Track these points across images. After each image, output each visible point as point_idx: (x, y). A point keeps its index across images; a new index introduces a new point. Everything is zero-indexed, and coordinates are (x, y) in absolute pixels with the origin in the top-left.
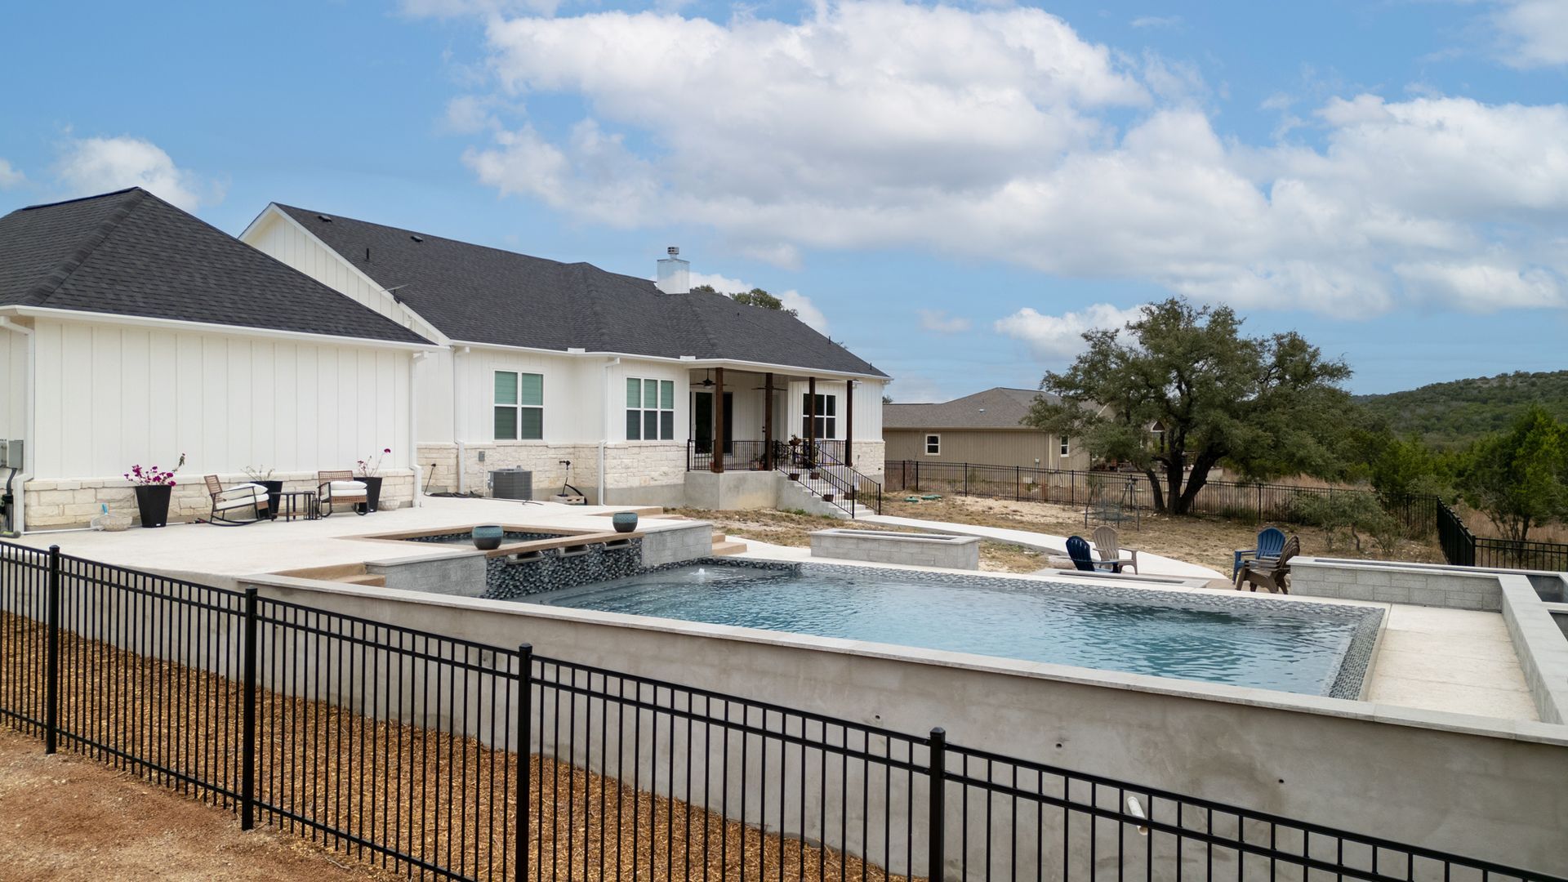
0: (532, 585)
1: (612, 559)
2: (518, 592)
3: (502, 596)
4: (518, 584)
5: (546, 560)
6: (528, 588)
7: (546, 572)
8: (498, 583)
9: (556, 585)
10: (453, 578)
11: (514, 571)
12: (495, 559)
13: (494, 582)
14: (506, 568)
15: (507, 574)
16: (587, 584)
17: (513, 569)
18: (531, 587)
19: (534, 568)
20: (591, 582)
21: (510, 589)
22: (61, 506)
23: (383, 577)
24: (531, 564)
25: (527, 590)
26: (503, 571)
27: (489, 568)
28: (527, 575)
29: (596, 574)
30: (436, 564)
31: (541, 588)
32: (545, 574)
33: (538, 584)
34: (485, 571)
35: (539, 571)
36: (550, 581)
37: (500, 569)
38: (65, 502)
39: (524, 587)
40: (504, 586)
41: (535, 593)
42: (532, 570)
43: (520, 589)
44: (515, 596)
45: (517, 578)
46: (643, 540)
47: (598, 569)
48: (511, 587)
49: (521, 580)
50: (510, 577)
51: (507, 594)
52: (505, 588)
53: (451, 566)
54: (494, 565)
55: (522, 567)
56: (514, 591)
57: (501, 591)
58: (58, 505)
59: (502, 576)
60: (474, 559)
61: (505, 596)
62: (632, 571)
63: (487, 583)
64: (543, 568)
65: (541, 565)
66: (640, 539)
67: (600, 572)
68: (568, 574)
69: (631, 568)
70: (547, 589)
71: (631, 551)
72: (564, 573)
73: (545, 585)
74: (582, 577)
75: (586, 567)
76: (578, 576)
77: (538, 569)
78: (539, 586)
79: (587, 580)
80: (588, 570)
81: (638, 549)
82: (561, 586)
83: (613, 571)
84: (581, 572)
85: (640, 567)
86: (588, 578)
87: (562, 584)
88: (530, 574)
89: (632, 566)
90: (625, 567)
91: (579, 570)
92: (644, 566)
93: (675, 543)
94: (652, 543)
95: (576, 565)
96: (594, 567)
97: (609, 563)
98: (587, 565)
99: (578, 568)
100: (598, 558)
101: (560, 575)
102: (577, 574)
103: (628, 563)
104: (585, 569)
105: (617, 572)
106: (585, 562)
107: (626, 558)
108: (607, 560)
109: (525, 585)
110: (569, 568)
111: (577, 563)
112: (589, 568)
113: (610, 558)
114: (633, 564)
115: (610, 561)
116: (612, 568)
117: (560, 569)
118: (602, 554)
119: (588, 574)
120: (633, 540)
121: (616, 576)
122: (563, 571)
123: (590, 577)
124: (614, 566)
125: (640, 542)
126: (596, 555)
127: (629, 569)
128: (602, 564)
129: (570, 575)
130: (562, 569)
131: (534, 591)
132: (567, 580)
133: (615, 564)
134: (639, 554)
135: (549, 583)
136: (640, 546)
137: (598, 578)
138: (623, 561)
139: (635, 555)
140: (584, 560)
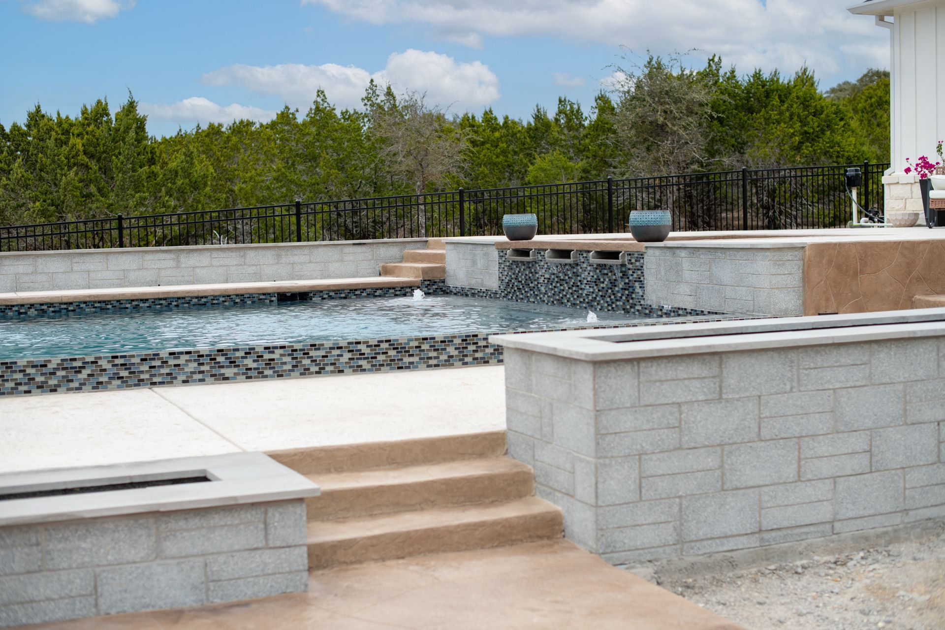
0: (532, 292)
1: (607, 280)
2: (522, 296)
3: (510, 297)
4: (521, 287)
5: (542, 263)
7: (543, 278)
8: (507, 281)
9: (552, 299)
10: (479, 266)
11: (518, 269)
12: (505, 251)
13: (504, 278)
14: (512, 264)
15: (513, 271)
16: (581, 308)
17: (517, 267)
18: (531, 295)
19: (533, 270)
20: (586, 308)
21: (515, 291)
24: (530, 265)
25: (528, 297)
26: (510, 267)
27: (500, 261)
28: (527, 277)
29: (590, 298)
31: (538, 298)
32: (541, 281)
33: (536, 293)
34: (498, 264)
35: (537, 275)
37: (508, 264)
38: (906, 197)
39: (525, 292)
40: (511, 286)
41: (534, 302)
42: (532, 273)
43: (522, 294)
44: (519, 301)
45: (520, 279)
46: (645, 257)
47: (591, 290)
48: (516, 288)
49: (523, 282)
50: (515, 276)
51: (513, 295)
52: (512, 288)
53: (478, 252)
54: (503, 259)
55: (523, 267)
56: (518, 294)
57: (509, 290)
58: (902, 199)
59: (510, 273)
60: (491, 248)
61: (512, 297)
62: (634, 306)
63: (499, 277)
64: (540, 273)
65: (538, 268)
66: (643, 256)
67: (594, 296)
68: (562, 288)
69: (631, 301)
70: (544, 301)
71: (631, 272)
72: (558, 285)
73: (542, 296)
74: (575, 297)
75: (579, 284)
76: (572, 293)
77: (536, 273)
78: (537, 295)
79: (580, 302)
80: (581, 289)
81: (639, 272)
82: (555, 302)
83: (608, 299)
84: (574, 289)
85: (642, 302)
86: (582, 300)
87: (556, 300)
88: (530, 277)
89: (632, 298)
90: (624, 298)
91: (573, 286)
92: (649, 303)
93: (696, 273)
94: (659, 265)
95: (569, 278)
96: (588, 287)
97: (604, 286)
98: (580, 281)
99: (572, 283)
100: (592, 274)
101: (555, 287)
102: (570, 291)
103: (627, 292)
104: (578, 286)
105: (613, 303)
106: (578, 276)
107: (625, 283)
108: (602, 280)
109: (526, 290)
110: (563, 280)
111: (570, 275)
112: (583, 286)
113: (606, 276)
114: (634, 296)
115: (606, 283)
116: (608, 294)
117: (554, 279)
118: (597, 268)
119: (582, 294)
120: (630, 255)
121: (613, 308)
122: (557, 282)
123: (584, 300)
124: (610, 291)
125: (642, 261)
126: (589, 268)
127: (628, 301)
128: (596, 285)
129: (563, 290)
130: (556, 279)
131: (533, 300)
132: (561, 295)
133: (611, 288)
134: (641, 281)
135: (545, 294)
136: (642, 267)
137: (593, 303)
138: (621, 286)
139: (635, 281)
140: (576, 273)
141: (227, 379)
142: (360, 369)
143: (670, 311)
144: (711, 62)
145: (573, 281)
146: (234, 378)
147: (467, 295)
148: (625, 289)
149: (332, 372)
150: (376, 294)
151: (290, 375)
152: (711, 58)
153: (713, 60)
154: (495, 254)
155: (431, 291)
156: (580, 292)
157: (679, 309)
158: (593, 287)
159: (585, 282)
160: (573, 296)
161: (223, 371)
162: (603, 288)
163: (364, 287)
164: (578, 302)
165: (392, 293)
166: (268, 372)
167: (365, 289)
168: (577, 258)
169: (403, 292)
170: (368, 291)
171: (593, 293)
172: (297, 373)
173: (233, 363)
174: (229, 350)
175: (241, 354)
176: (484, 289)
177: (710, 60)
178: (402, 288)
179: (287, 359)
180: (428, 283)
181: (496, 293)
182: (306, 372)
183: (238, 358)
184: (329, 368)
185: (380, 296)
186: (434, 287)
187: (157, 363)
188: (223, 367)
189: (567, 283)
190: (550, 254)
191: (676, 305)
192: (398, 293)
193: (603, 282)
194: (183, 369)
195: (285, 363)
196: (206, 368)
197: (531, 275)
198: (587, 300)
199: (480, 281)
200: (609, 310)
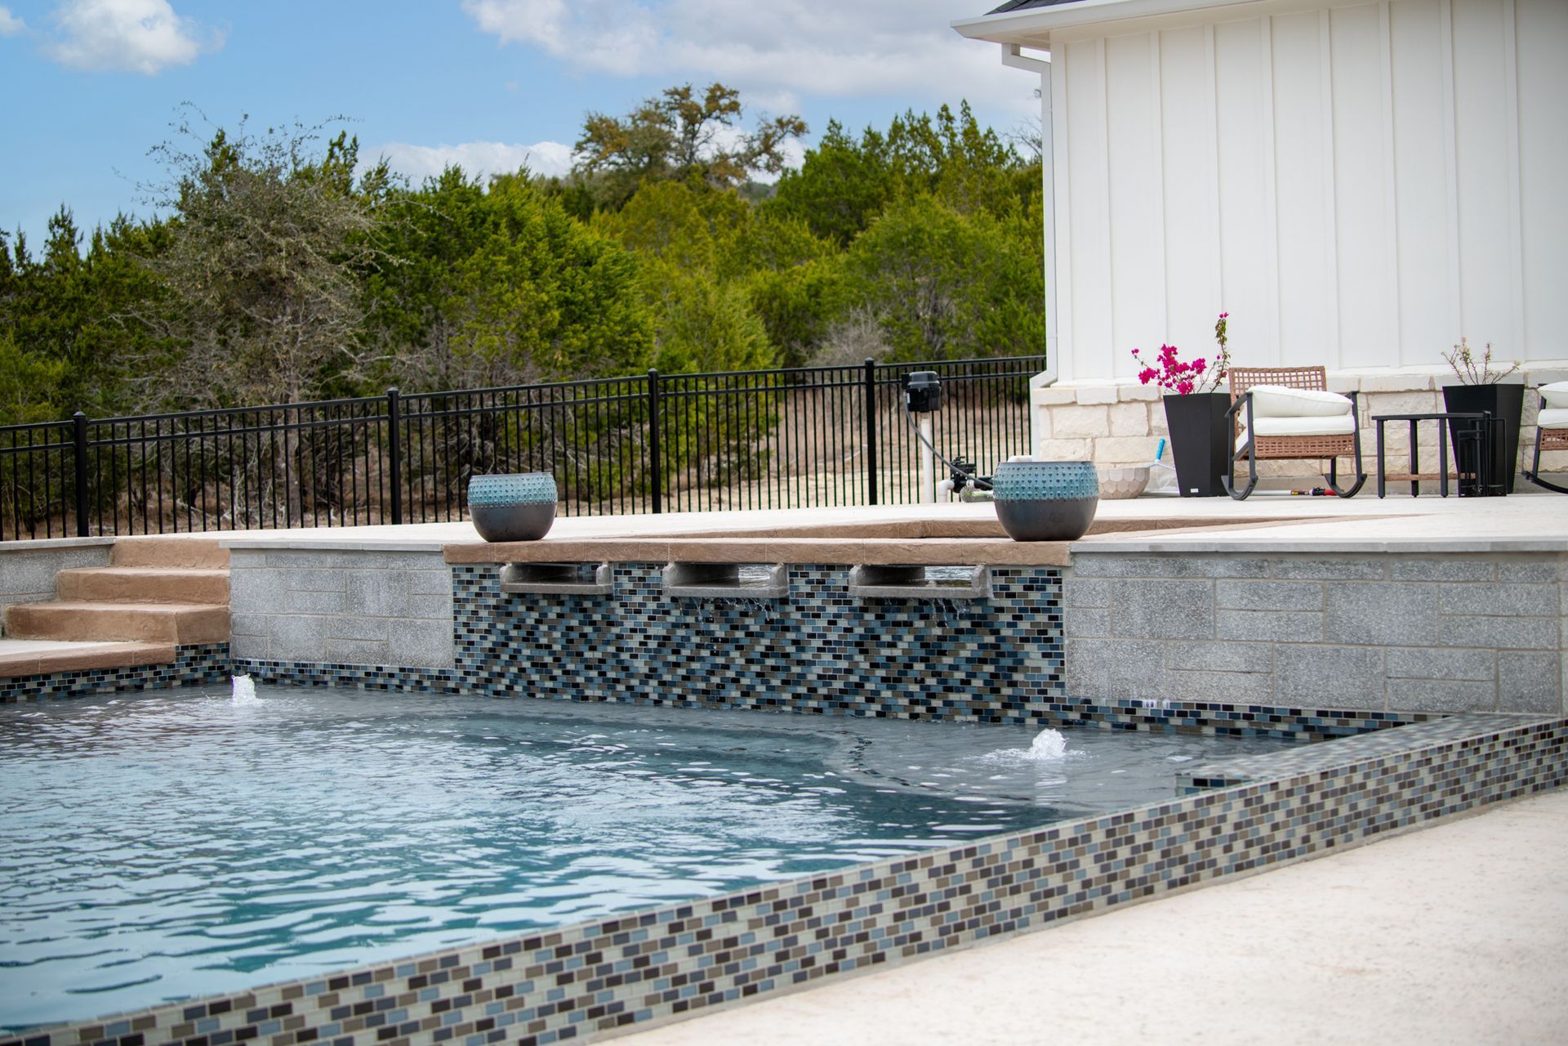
0: (594, 674)
1: (909, 638)
2: (549, 684)
3: (501, 688)
4: (549, 659)
5: (638, 599)
6: (580, 680)
7: (639, 637)
8: (488, 644)
9: (677, 691)
10: (371, 606)
11: (535, 615)
12: (479, 571)
13: (475, 637)
14: (508, 602)
15: (514, 620)
16: (798, 711)
17: (529, 609)
18: (589, 680)
19: (597, 617)
20: (818, 711)
21: (522, 670)
22: (1089, 440)
23: (226, 573)
24: (587, 604)
25: (576, 685)
26: (502, 610)
27: (462, 595)
28: (574, 635)
29: (838, 684)
30: (329, 560)
31: (621, 688)
32: (634, 642)
33: (611, 675)
34: (450, 602)
35: (616, 630)
36: (652, 673)
37: (492, 602)
38: (1095, 433)
39: (566, 672)
40: (505, 657)
41: (602, 699)
42: (593, 623)
43: (553, 678)
44: (539, 695)
45: (544, 641)
46: (1067, 578)
47: (843, 664)
48: (527, 664)
49: (557, 647)
50: (523, 633)
51: (514, 682)
52: (508, 664)
53: (365, 572)
54: (475, 589)
55: (557, 609)
56: (535, 677)
57: (497, 669)
58: (1084, 439)
59: (500, 626)
60: (422, 562)
61: (510, 688)
62: (1018, 702)
63: (457, 637)
64: (629, 624)
65: (620, 611)
66: (1054, 575)
67: (854, 679)
68: (720, 660)
69: (1007, 691)
70: (645, 695)
71: (1006, 618)
72: (705, 653)
73: (635, 682)
74: (776, 682)
75: (791, 649)
76: (759, 675)
77: (611, 624)
78: (617, 681)
79: (797, 696)
80: (800, 663)
81: (1042, 618)
82: (691, 698)
83: (914, 688)
84: (770, 662)
85: (1054, 692)
86: (802, 690)
87: (695, 691)
88: (584, 635)
89: (1012, 684)
90: (977, 683)
91: (764, 655)
92: (1082, 693)
93: (1271, 616)
94: (1124, 598)
95: (749, 634)
96: (827, 657)
97: (897, 652)
98: (795, 642)
99: (760, 649)
100: (843, 623)
101: (690, 659)
102: (756, 668)
103: (989, 668)
104: (786, 655)
105: (933, 696)
106: (786, 629)
107: (982, 646)
108: (886, 638)
109: (571, 667)
110: (725, 641)
111: (755, 628)
112: (807, 656)
113: (900, 631)
114: (1018, 677)
115: (902, 645)
116: (911, 674)
117: (687, 639)
118: (864, 610)
119: (802, 676)
120: (1003, 573)
121: (931, 710)
122: (699, 646)
123: (812, 690)
124: (919, 666)
125: (1052, 589)
126: (832, 609)
127: (996, 691)
128: (863, 652)
129: (726, 667)
130: (696, 640)
131: (599, 693)
132: (715, 680)
133: (923, 660)
134: (1050, 640)
135: (648, 677)
136: (1055, 603)
137: (847, 699)
138: (965, 654)
139: (1025, 640)
140: (781, 621)
141: (627, 1019)
142: (915, 946)
143: (1169, 713)
144: (336, 150)
145: (766, 642)
146: (647, 1015)
147: (317, 683)
148: (983, 661)
149: (862, 962)
150: (75, 687)
151: (771, 986)
152: (335, 140)
153: (340, 145)
154: (444, 577)
155: (199, 675)
156: (796, 669)
157: (1202, 706)
158: (849, 658)
159: (817, 643)
160: (765, 682)
161: (620, 993)
162: (891, 659)
163: (46, 671)
164: (787, 696)
165: (111, 683)
166: (723, 984)
167: (47, 677)
168: (784, 583)
169: (136, 681)
170: (56, 679)
171: (849, 671)
172: (786, 977)
173: (643, 968)
174: (631, 922)
175: (657, 932)
176: (388, 667)
177: (333, 145)
178: (134, 669)
179: (765, 935)
180: (192, 653)
181: (443, 676)
182: (806, 972)
183: (652, 945)
184: (855, 951)
185: (82, 693)
186: (207, 664)
187: (451, 990)
188: (615, 981)
189: (739, 648)
190: (674, 576)
191: (1192, 698)
192: (124, 682)
193: (892, 645)
194: (520, 1003)
195: (758, 950)
196: (575, 991)
197: (588, 629)
198: (823, 691)
199: (375, 646)
200: (914, 716)
